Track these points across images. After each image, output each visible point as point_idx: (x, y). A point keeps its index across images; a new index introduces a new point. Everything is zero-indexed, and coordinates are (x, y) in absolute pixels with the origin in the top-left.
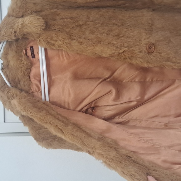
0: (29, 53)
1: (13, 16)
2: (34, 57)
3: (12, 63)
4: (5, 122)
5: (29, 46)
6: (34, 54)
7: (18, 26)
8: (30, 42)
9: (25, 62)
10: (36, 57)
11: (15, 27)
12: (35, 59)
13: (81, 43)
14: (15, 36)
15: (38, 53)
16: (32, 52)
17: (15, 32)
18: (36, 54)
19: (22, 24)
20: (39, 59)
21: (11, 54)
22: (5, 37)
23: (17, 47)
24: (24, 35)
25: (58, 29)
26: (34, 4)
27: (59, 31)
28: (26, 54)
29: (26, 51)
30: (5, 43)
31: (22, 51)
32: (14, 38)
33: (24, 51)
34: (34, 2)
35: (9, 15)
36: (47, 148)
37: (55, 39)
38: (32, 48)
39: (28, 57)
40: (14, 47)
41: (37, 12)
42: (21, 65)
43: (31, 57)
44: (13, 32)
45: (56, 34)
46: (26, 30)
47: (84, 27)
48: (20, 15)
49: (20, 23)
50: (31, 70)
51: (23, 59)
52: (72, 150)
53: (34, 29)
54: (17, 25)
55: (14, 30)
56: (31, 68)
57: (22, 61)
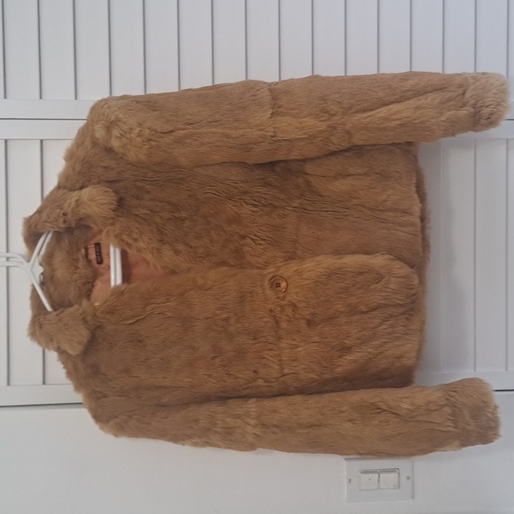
0: (93, 256)
1: (65, 187)
2: (100, 262)
3: (61, 273)
4: (44, 383)
5: (93, 242)
6: (101, 257)
7: (70, 204)
8: (94, 236)
9: (83, 271)
10: (105, 261)
11: (66, 206)
12: (103, 266)
13: (177, 252)
14: (65, 222)
15: (108, 254)
16: (99, 254)
17: (65, 214)
18: (104, 256)
19: (77, 201)
20: (109, 267)
21: (59, 257)
22: (48, 224)
24: (81, 219)
25: (143, 216)
26: (105, 168)
27: (144, 220)
28: (87, 255)
29: (87, 250)
30: (50, 236)
31: (79, 250)
32: (62, 225)
33: (83, 251)
34: (105, 165)
35: (59, 187)
36: (116, 436)
37: (135, 236)
38: (98, 245)
39: (89, 262)
40: (65, 243)
41: (109, 182)
42: (75, 276)
43: (95, 262)
44: (61, 214)
45: (137, 228)
46: (83, 211)
47: (187, 223)
48: (78, 185)
49: (73, 200)
50: (93, 286)
51: (80, 265)
52: (166, 440)
53: (96, 209)
54: (68, 202)
55: (62, 211)
56: (94, 281)
57: (78, 268)
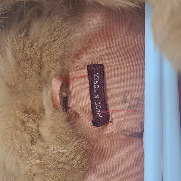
23: (18, 63)
